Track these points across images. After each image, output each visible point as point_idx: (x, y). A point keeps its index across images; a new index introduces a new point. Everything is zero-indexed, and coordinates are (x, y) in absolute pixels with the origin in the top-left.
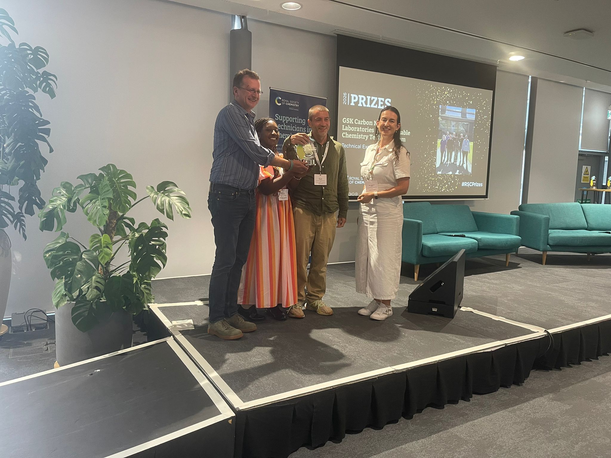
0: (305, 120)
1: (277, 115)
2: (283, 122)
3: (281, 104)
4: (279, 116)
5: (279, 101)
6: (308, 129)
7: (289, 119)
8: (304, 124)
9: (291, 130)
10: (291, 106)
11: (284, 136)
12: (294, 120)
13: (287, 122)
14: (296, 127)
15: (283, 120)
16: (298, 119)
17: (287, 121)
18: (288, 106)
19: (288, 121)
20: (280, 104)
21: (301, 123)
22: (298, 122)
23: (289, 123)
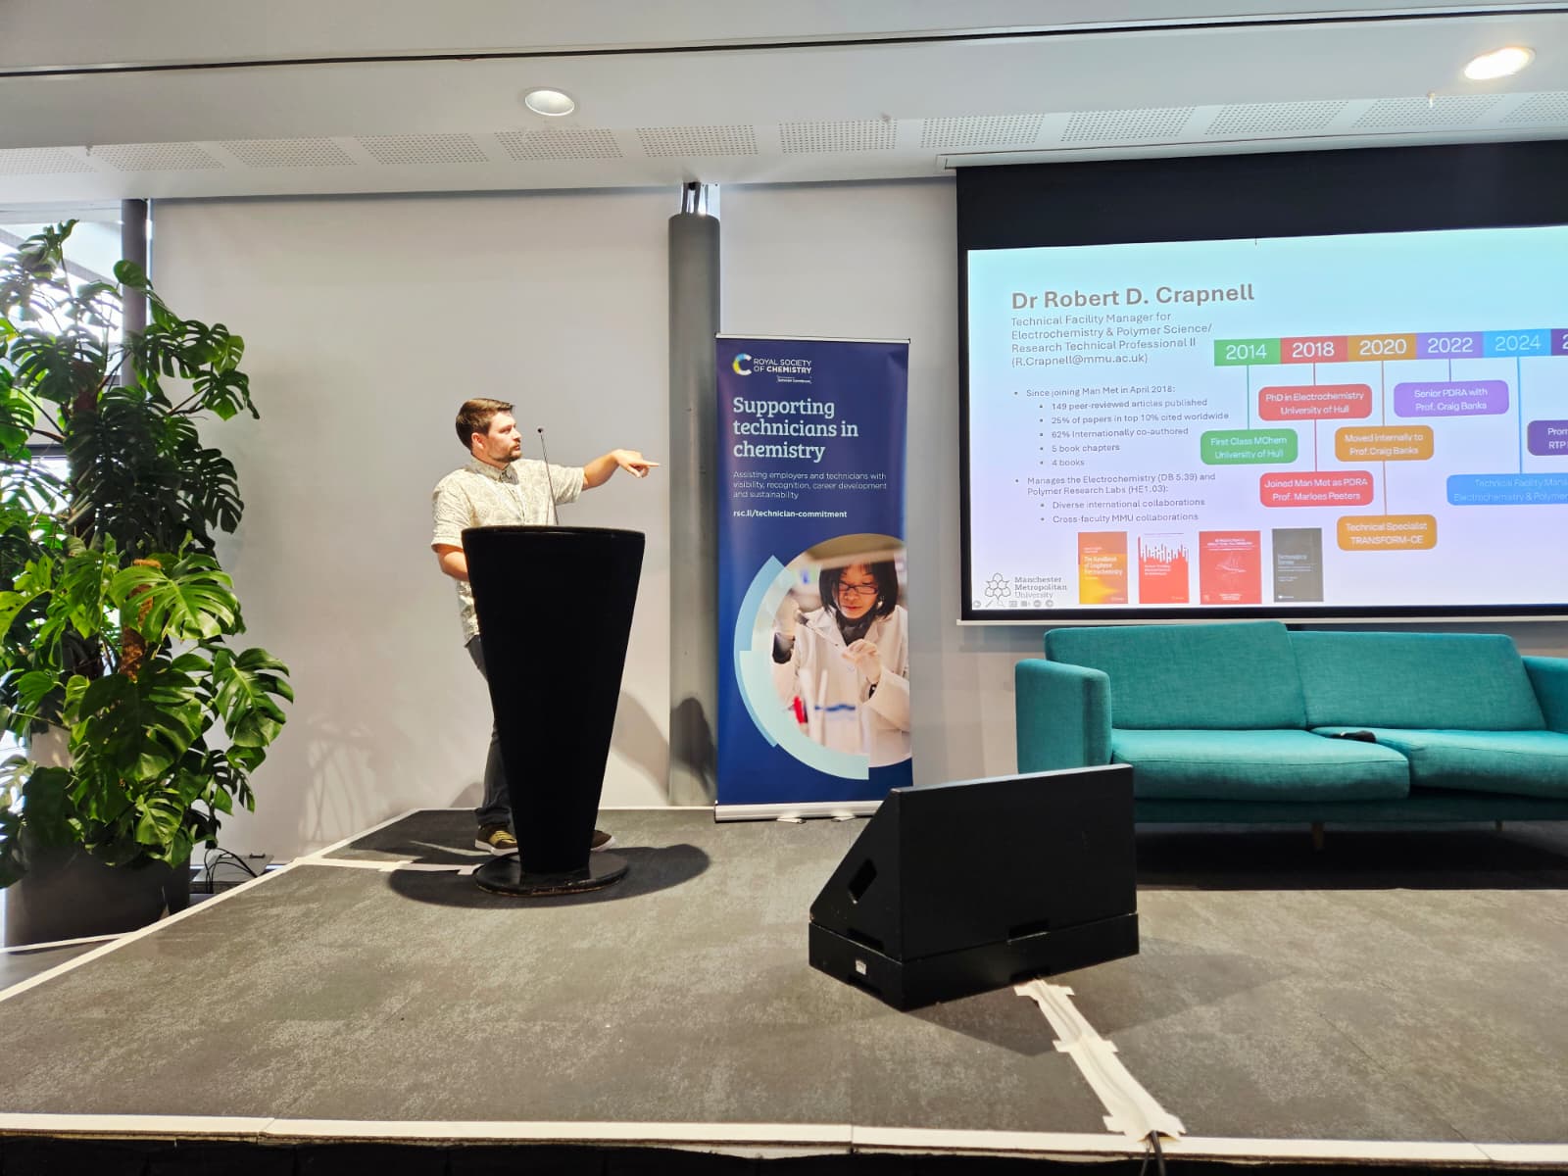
0: (832, 405)
1: (739, 401)
2: (759, 415)
3: (752, 370)
4: (746, 402)
5: (744, 365)
6: (843, 427)
7: (779, 407)
8: (830, 415)
9: (787, 434)
10: (785, 374)
11: (762, 451)
12: (797, 409)
13: (770, 416)
14: (802, 426)
15: (759, 411)
16: (809, 404)
17: (771, 411)
18: (776, 374)
19: (776, 411)
20: (748, 372)
21: (821, 413)
22: (809, 412)
23: (779, 418)
